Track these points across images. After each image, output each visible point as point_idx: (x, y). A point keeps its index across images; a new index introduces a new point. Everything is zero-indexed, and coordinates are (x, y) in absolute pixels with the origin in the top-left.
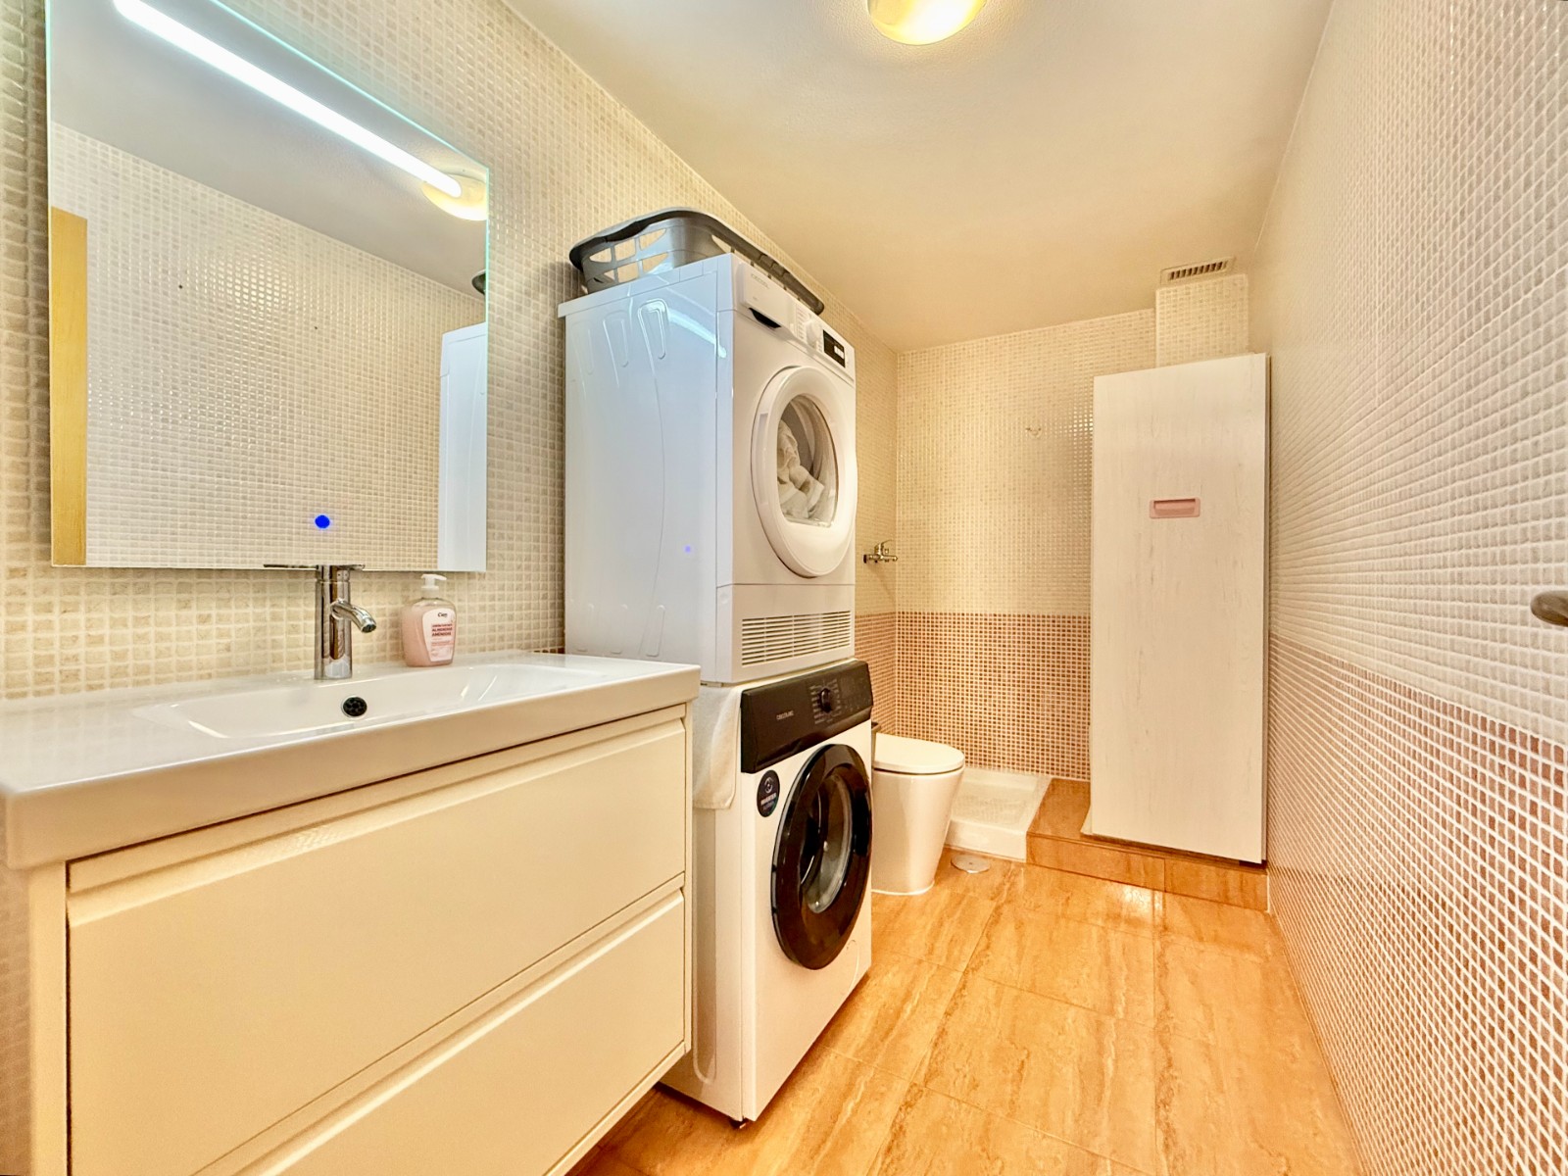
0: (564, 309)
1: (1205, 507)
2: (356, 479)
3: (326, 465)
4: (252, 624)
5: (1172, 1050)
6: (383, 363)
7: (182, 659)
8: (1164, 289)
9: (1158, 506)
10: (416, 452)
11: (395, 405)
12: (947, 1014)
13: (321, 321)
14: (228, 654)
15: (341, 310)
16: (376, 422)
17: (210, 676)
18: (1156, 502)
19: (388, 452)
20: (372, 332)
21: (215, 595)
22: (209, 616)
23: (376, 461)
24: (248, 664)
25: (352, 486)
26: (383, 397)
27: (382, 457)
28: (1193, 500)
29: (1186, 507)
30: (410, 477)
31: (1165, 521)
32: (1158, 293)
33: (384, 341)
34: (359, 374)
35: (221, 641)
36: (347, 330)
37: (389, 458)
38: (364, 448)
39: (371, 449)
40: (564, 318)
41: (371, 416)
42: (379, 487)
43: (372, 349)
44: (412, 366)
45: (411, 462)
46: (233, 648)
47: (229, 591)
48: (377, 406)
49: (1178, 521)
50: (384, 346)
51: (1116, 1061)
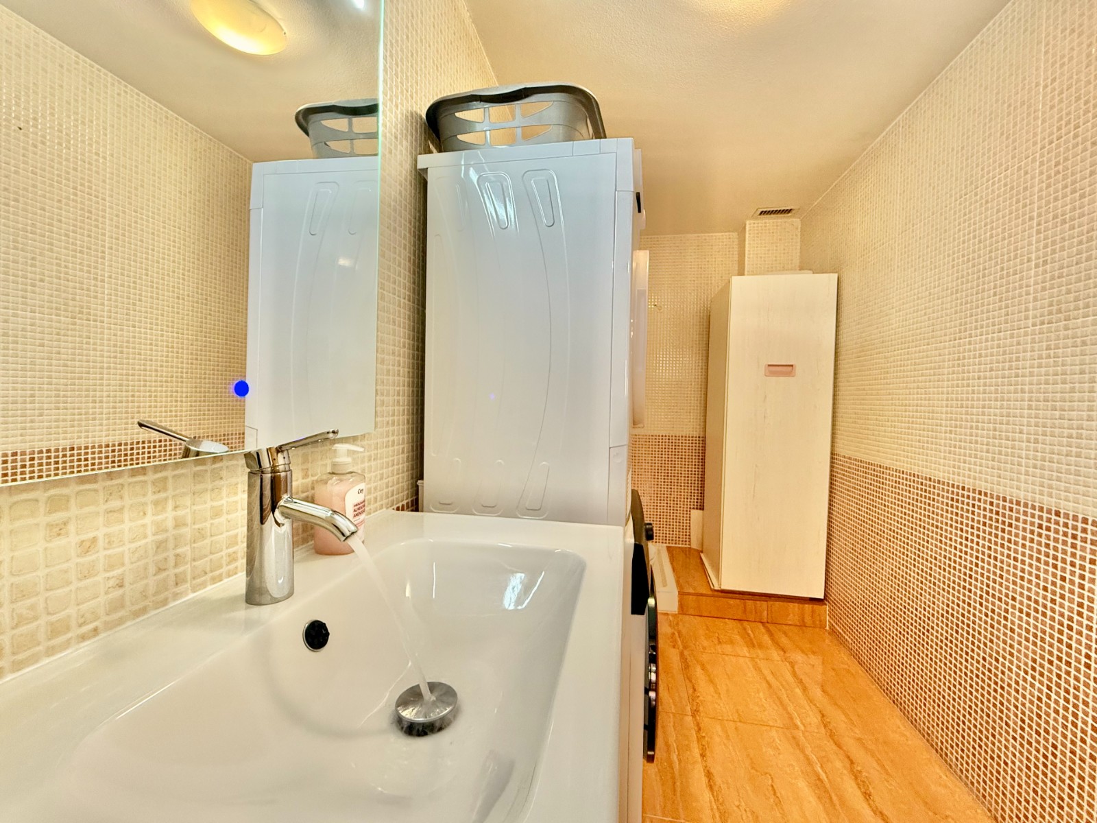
0: (424, 161)
1: (798, 370)
2: (71, 303)
3: (34, 285)
4: (150, 538)
5: (845, 748)
6: (104, 181)
7: (54, 618)
8: (752, 221)
9: (771, 368)
10: (140, 278)
11: (117, 227)
12: (703, 756)
13: (28, 122)
14: (121, 591)
15: (52, 115)
16: (96, 244)
17: (96, 631)
18: (769, 365)
19: (110, 277)
20: (90, 145)
21: (102, 507)
22: (94, 540)
23: (95, 286)
24: (146, 597)
25: (66, 310)
26: (104, 217)
27: (103, 281)
28: (792, 366)
29: (787, 369)
30: (134, 304)
31: (774, 379)
32: (748, 222)
33: (105, 158)
34: (75, 188)
35: (110, 574)
36: (60, 138)
37: (110, 283)
38: (81, 270)
39: (89, 272)
40: (425, 170)
41: (89, 236)
42: (99, 313)
43: (90, 163)
44: (136, 189)
45: (135, 288)
46: (128, 580)
47: (121, 498)
48: (97, 226)
49: (782, 379)
50: (104, 164)
51: (822, 767)
